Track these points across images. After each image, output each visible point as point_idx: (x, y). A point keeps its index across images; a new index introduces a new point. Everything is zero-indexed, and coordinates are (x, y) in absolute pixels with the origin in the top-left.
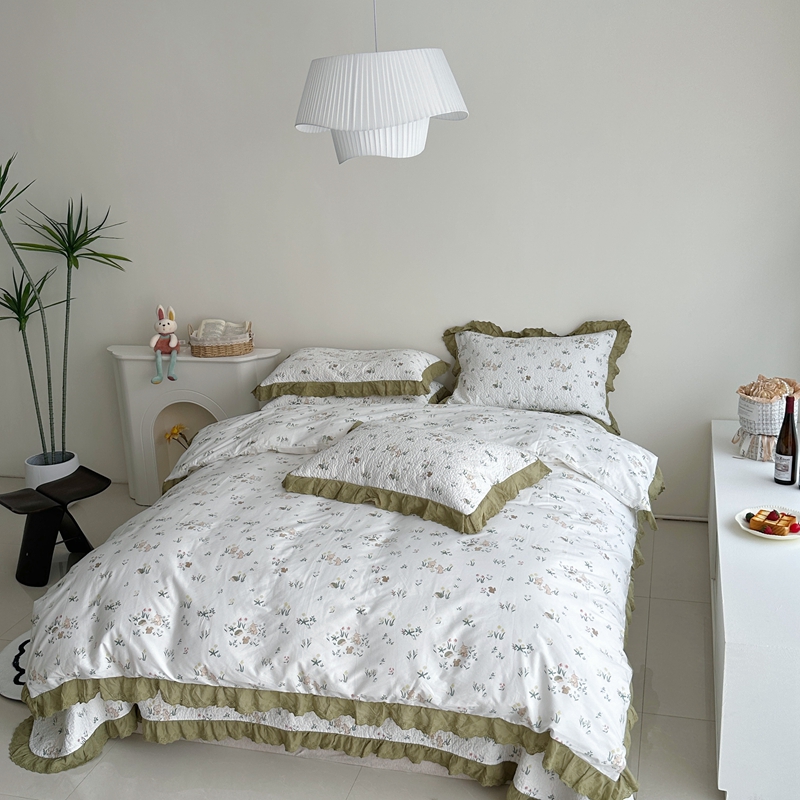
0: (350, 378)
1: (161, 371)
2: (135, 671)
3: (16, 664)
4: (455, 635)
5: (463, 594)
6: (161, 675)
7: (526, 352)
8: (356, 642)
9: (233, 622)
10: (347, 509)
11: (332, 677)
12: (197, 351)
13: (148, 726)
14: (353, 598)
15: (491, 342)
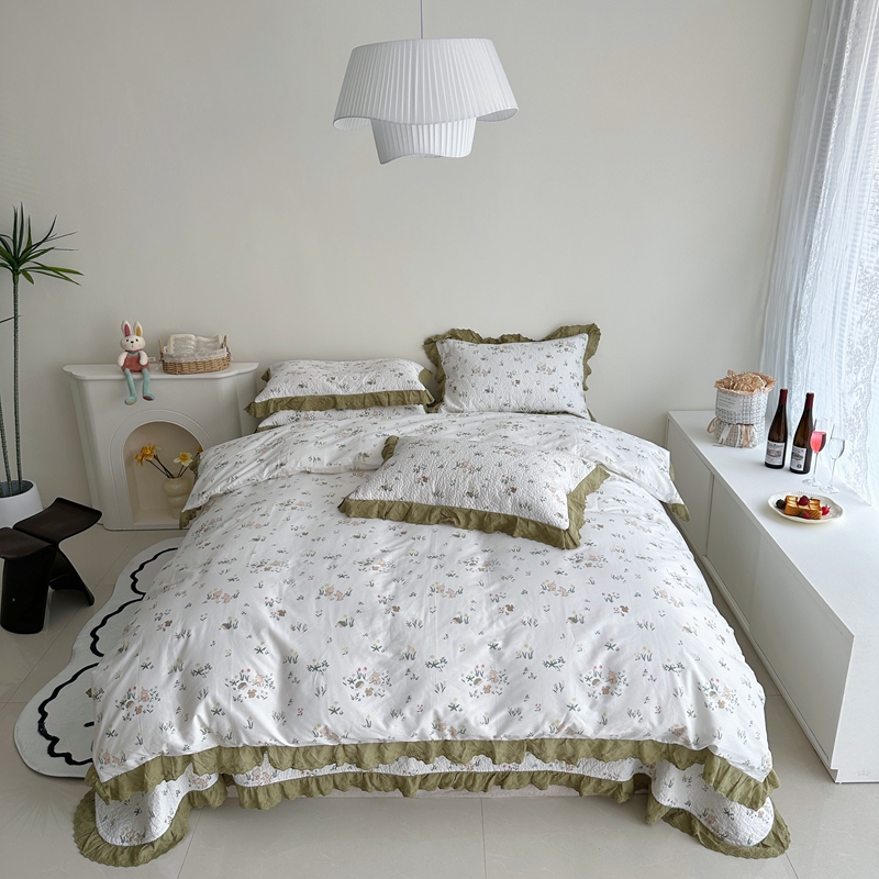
0: (351, 390)
1: (134, 391)
2: (239, 741)
3: (42, 731)
4: (600, 661)
5: (596, 617)
6: (274, 743)
7: (512, 358)
8: (493, 680)
9: (352, 673)
10: (425, 531)
11: (472, 722)
12: (170, 367)
13: (245, 793)
14: (482, 633)
15: (476, 349)
